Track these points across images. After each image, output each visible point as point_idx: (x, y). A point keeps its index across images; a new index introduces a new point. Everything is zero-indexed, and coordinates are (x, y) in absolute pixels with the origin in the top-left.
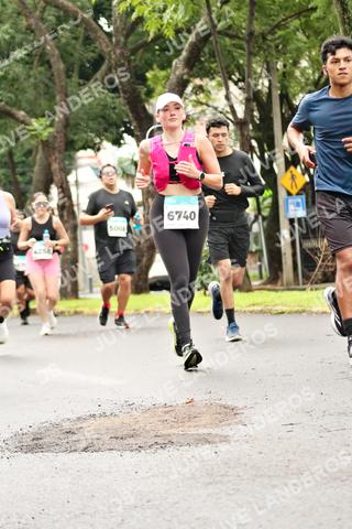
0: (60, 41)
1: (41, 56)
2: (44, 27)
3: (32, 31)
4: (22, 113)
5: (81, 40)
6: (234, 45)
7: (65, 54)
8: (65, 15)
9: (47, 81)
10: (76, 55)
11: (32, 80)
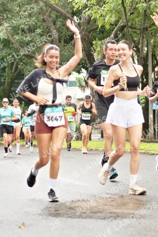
0: (56, 26)
1: (48, 32)
2: (50, 20)
3: (45, 21)
6: (133, 32)
8: (60, 15)
10: (64, 32)
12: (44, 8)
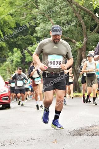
0: (85, 20)
1: (79, 24)
2: (80, 16)
4: (74, 40)
5: (90, 20)
7: (86, 24)
8: (86, 13)
9: (81, 31)
10: (89, 24)
11: (77, 31)
12: (76, 9)
